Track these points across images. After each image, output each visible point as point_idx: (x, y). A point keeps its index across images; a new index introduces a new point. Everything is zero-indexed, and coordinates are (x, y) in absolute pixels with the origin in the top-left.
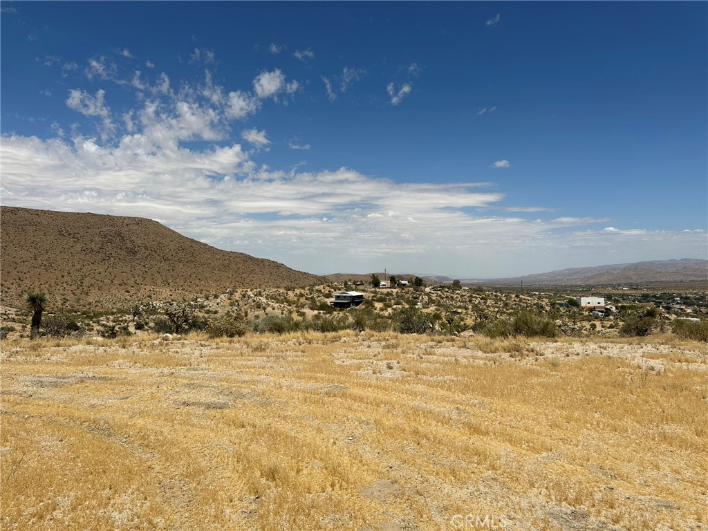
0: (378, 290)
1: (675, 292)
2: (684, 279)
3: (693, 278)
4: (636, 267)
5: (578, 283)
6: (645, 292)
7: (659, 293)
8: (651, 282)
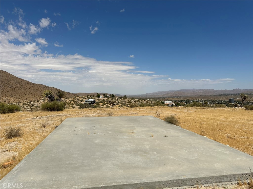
0: (99, 99)
1: (190, 99)
2: (193, 95)
3: (195, 95)
4: (179, 91)
5: (161, 96)
6: (181, 99)
7: (186, 100)
8: (183, 96)
